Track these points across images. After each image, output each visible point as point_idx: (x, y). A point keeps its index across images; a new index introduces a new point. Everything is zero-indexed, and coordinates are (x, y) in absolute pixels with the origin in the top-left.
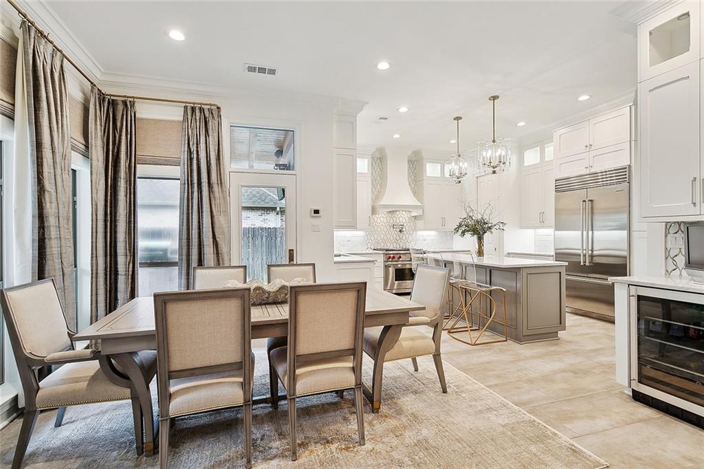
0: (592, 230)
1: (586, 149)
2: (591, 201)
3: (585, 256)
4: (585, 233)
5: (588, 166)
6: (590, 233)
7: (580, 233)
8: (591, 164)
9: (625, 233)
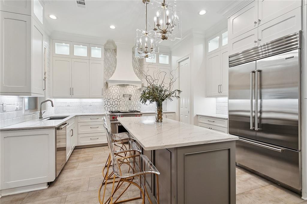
0: (261, 98)
1: (255, 26)
2: (260, 71)
3: (254, 118)
4: (254, 101)
5: (257, 40)
6: (259, 101)
7: (249, 101)
8: (260, 38)
9: (296, 101)
